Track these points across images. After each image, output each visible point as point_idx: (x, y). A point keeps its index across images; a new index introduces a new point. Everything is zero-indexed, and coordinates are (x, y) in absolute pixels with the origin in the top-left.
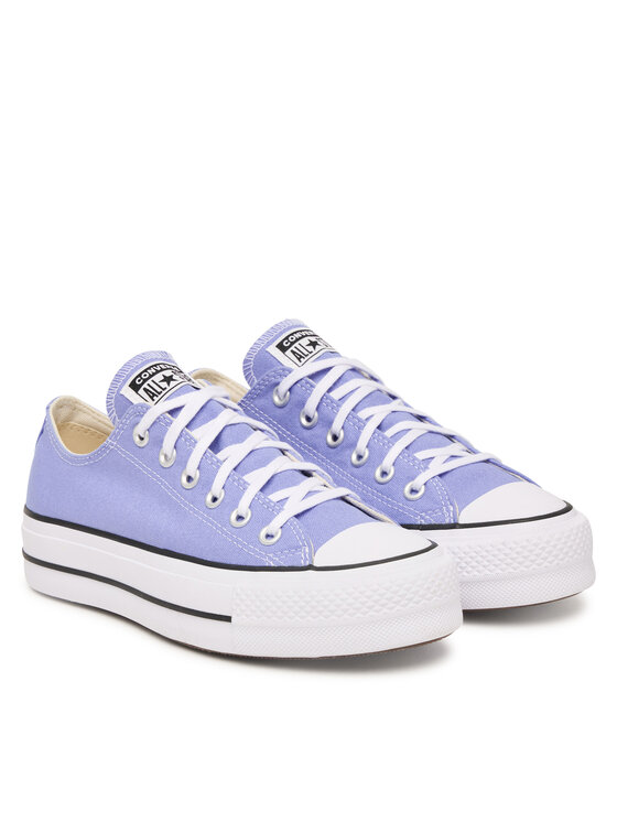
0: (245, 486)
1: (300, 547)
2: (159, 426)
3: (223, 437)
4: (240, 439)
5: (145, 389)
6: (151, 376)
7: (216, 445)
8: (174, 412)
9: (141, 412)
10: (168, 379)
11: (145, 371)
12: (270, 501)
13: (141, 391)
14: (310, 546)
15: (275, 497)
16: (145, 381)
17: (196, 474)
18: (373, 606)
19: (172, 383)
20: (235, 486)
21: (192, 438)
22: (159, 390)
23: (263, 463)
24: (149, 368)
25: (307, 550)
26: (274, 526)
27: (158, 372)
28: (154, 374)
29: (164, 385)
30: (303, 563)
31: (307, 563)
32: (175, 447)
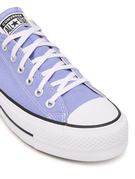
0: (42, 77)
1: (62, 112)
2: (10, 45)
3: (35, 53)
4: (42, 54)
5: (6, 28)
6: (8, 22)
7: (32, 57)
8: (16, 39)
9: (4, 37)
10: (15, 23)
11: (6, 19)
12: (51, 86)
13: (4, 29)
14: (66, 113)
15: (53, 84)
16: (6, 24)
17: (23, 69)
18: (91, 146)
19: (17, 26)
20: (38, 77)
21: (22, 52)
22: (11, 29)
23: (51, 66)
24: (8, 18)
25: (65, 115)
26: (53, 100)
27: (11, 20)
28: (10, 21)
29: (13, 26)
30: (63, 121)
31: (65, 122)
32: (16, 55)
